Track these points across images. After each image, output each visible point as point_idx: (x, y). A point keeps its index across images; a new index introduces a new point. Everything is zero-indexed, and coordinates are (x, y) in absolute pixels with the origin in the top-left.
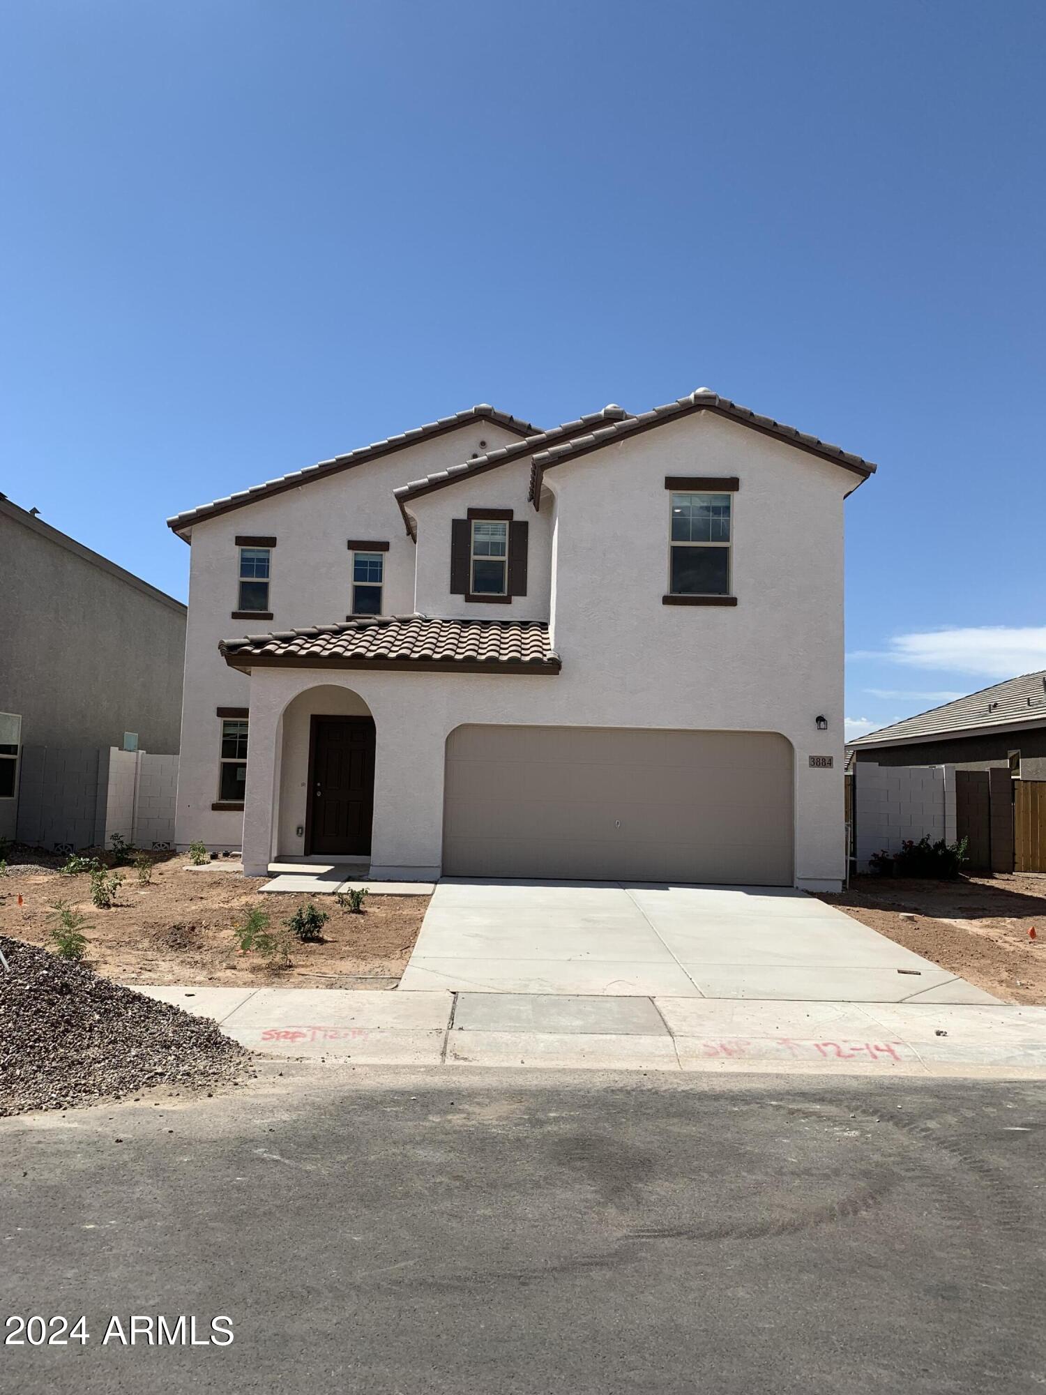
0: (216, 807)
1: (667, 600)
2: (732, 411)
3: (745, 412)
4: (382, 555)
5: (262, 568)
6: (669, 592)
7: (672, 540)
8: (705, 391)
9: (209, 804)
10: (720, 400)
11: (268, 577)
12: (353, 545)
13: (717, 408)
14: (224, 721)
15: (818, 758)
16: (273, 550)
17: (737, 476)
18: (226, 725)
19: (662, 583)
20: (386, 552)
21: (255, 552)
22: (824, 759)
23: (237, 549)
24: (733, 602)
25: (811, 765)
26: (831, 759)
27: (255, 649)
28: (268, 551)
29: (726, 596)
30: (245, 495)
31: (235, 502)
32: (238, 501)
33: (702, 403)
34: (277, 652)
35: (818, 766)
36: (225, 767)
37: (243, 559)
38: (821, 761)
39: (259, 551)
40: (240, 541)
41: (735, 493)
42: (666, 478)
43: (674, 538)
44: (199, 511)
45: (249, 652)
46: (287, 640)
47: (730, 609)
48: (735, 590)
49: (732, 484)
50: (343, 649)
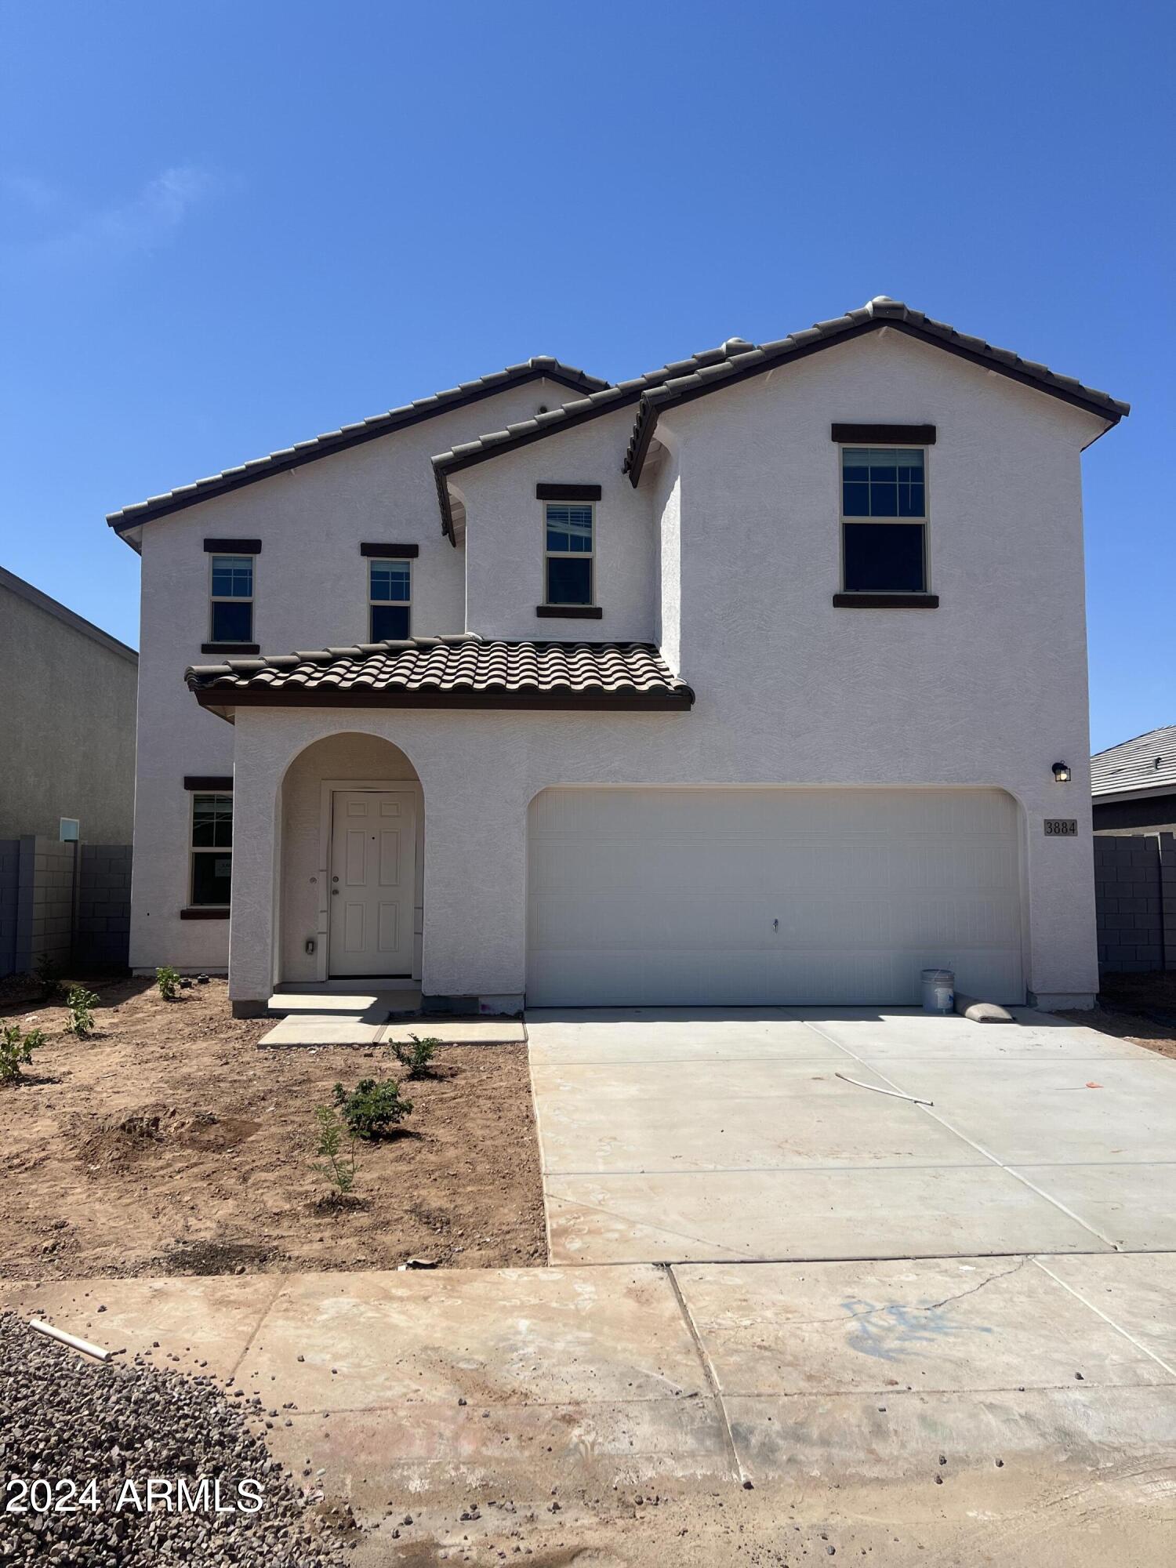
0: (186, 915)
1: (839, 601)
2: (926, 328)
3: (944, 329)
4: (408, 563)
5: (244, 582)
6: (842, 589)
7: (844, 515)
8: (885, 300)
9: (177, 910)
10: (909, 312)
11: (251, 595)
12: (368, 550)
13: (906, 323)
14: (195, 796)
15: (1057, 822)
16: (257, 558)
17: (934, 424)
18: (197, 800)
19: (832, 576)
20: (415, 559)
21: (232, 561)
22: (1064, 823)
23: (207, 557)
24: (932, 602)
25: (1047, 833)
26: (1074, 823)
27: (239, 679)
28: (251, 560)
29: (923, 594)
30: (217, 481)
31: (201, 490)
32: (206, 489)
33: (885, 316)
34: (274, 683)
35: (1057, 833)
36: (198, 859)
37: (215, 572)
38: (1061, 827)
39: (236, 559)
40: (211, 545)
41: (930, 447)
42: (833, 425)
43: (847, 511)
44: (151, 504)
45: (232, 683)
46: (288, 667)
47: (928, 612)
48: (935, 583)
49: (926, 434)
50: (372, 679)
